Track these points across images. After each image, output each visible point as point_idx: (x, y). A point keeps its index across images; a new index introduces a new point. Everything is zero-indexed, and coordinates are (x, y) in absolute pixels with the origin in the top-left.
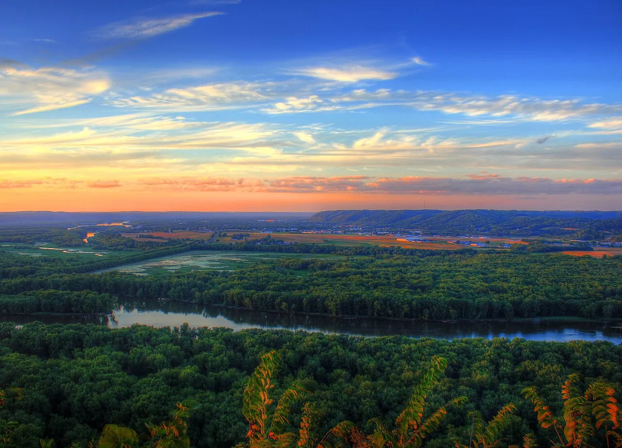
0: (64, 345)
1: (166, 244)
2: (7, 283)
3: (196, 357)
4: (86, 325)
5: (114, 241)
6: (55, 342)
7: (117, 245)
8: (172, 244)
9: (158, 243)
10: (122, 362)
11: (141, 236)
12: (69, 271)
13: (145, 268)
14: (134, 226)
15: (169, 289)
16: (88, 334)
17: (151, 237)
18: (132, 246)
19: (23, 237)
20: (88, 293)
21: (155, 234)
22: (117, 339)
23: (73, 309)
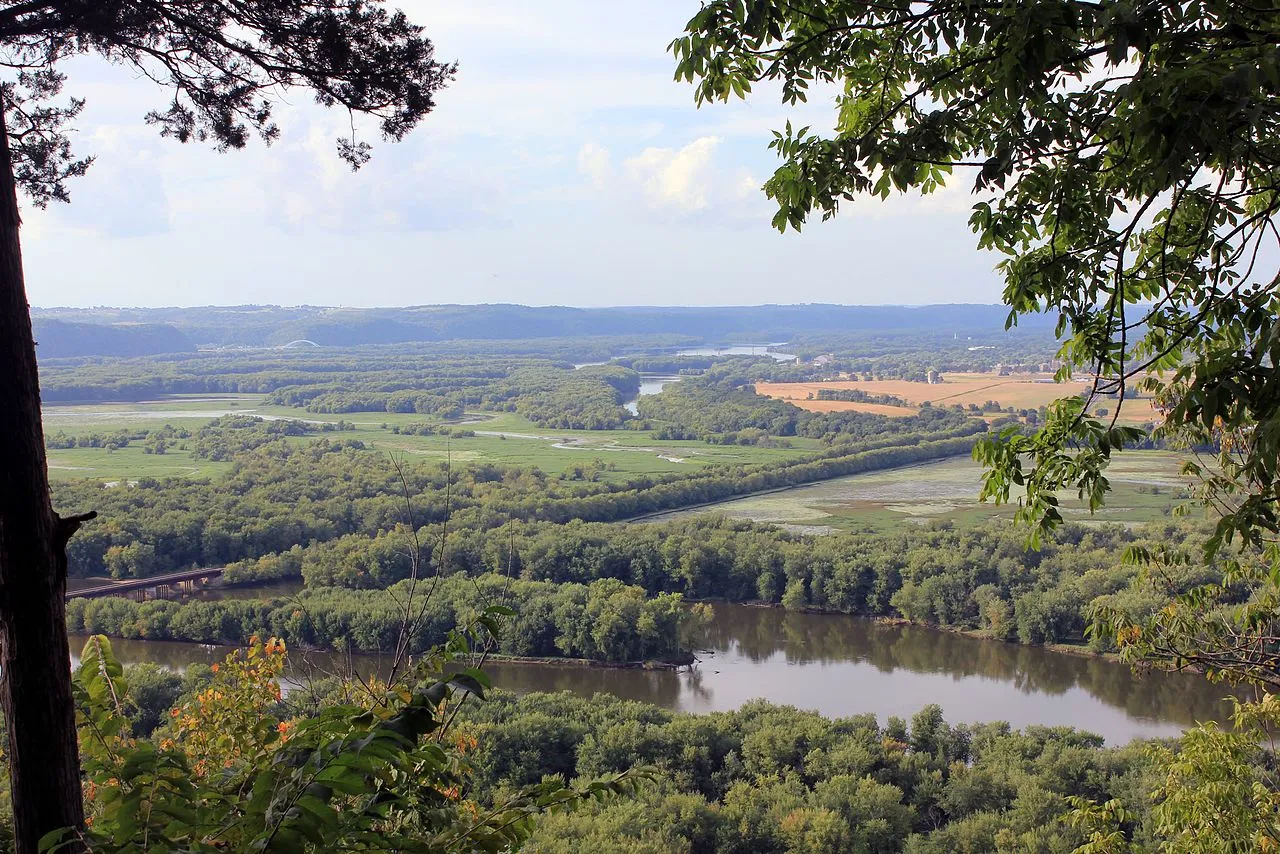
0: (512, 764)
1: (908, 421)
2: (355, 549)
3: (951, 828)
4: (589, 697)
5: (725, 410)
6: (483, 751)
7: (736, 426)
8: (931, 425)
9: (883, 419)
10: (698, 829)
11: (829, 395)
12: (562, 516)
13: (825, 510)
14: (806, 358)
15: (896, 583)
16: (593, 731)
17: (860, 397)
18: (790, 430)
19: (423, 393)
20: (612, 592)
21: (875, 388)
22: (689, 752)
23: (561, 643)
